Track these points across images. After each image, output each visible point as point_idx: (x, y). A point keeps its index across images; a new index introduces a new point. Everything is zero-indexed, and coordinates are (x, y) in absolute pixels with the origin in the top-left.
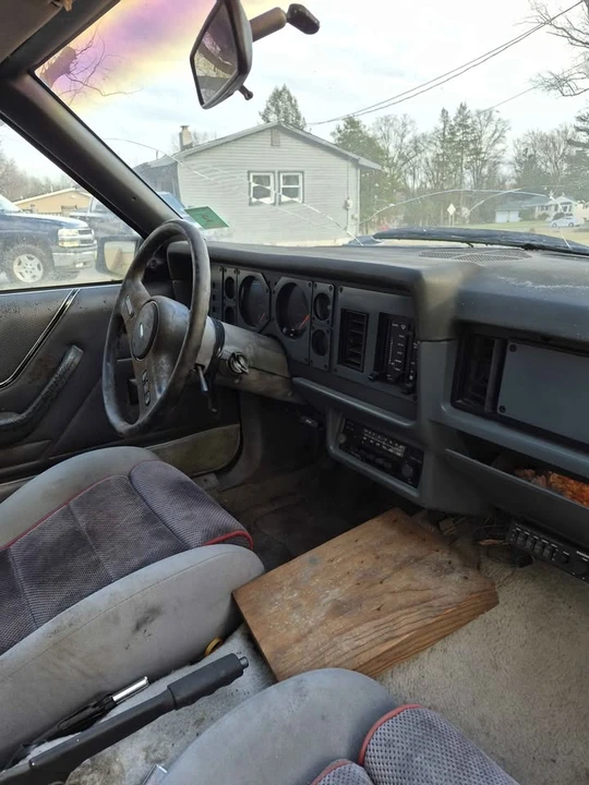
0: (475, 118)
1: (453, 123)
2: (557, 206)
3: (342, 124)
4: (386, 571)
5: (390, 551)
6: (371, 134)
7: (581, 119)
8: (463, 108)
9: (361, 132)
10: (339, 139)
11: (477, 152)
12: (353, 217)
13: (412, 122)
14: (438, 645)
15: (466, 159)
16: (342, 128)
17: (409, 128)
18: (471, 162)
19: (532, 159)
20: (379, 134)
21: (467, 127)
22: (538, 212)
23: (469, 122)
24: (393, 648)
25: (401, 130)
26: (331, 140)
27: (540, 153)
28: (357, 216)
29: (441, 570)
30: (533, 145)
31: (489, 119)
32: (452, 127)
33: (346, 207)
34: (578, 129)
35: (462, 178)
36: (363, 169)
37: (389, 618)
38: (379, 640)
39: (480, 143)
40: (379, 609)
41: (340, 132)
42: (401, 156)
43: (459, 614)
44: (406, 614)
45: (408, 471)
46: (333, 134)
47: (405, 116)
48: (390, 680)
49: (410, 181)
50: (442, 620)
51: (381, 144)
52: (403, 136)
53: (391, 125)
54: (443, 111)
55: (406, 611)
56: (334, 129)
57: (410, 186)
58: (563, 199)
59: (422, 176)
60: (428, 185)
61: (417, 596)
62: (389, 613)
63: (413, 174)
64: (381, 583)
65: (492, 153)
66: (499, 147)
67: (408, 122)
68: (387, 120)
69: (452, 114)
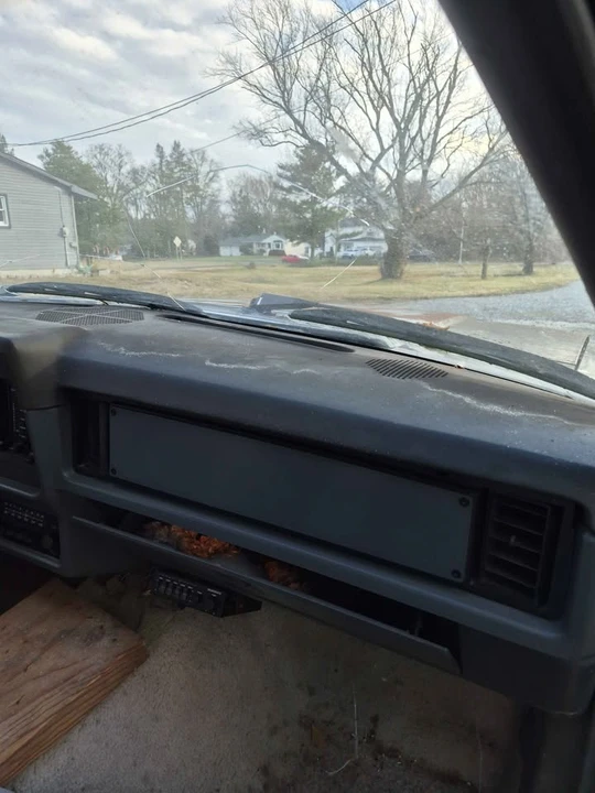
0: (190, 156)
1: (169, 159)
2: (269, 245)
3: (50, 148)
4: (33, 655)
5: (41, 630)
6: (85, 160)
7: (282, 167)
8: (177, 146)
9: (72, 158)
10: (48, 163)
11: (196, 189)
12: (71, 246)
13: (127, 153)
14: (91, 719)
15: (186, 195)
16: (51, 151)
17: (126, 159)
18: (191, 199)
19: (246, 200)
20: (95, 162)
21: (183, 164)
22: (256, 248)
23: (185, 159)
24: (29, 742)
25: (117, 161)
26: (39, 164)
27: (252, 196)
28: (76, 244)
29: (91, 638)
30: (246, 186)
31: (203, 159)
32: (168, 163)
33: (62, 234)
34: (280, 175)
35: (185, 212)
36: (78, 198)
37: (28, 709)
38: (13, 739)
39: (197, 180)
40: (18, 703)
41: (48, 155)
42: (121, 187)
43: (105, 682)
44: (47, 699)
45: (48, 541)
46: (41, 157)
47: (120, 146)
48: (33, 777)
49: (132, 212)
50: (85, 693)
51: (98, 172)
52: (120, 167)
53: (106, 154)
54: (158, 146)
55: (48, 695)
56: (41, 152)
57: (134, 216)
58: (275, 237)
59: (144, 207)
60: (152, 217)
61: (63, 674)
62: (29, 703)
63: (135, 203)
64: (25, 670)
65: (210, 191)
66: (215, 185)
67: (123, 153)
68: (101, 148)
69: (168, 151)
